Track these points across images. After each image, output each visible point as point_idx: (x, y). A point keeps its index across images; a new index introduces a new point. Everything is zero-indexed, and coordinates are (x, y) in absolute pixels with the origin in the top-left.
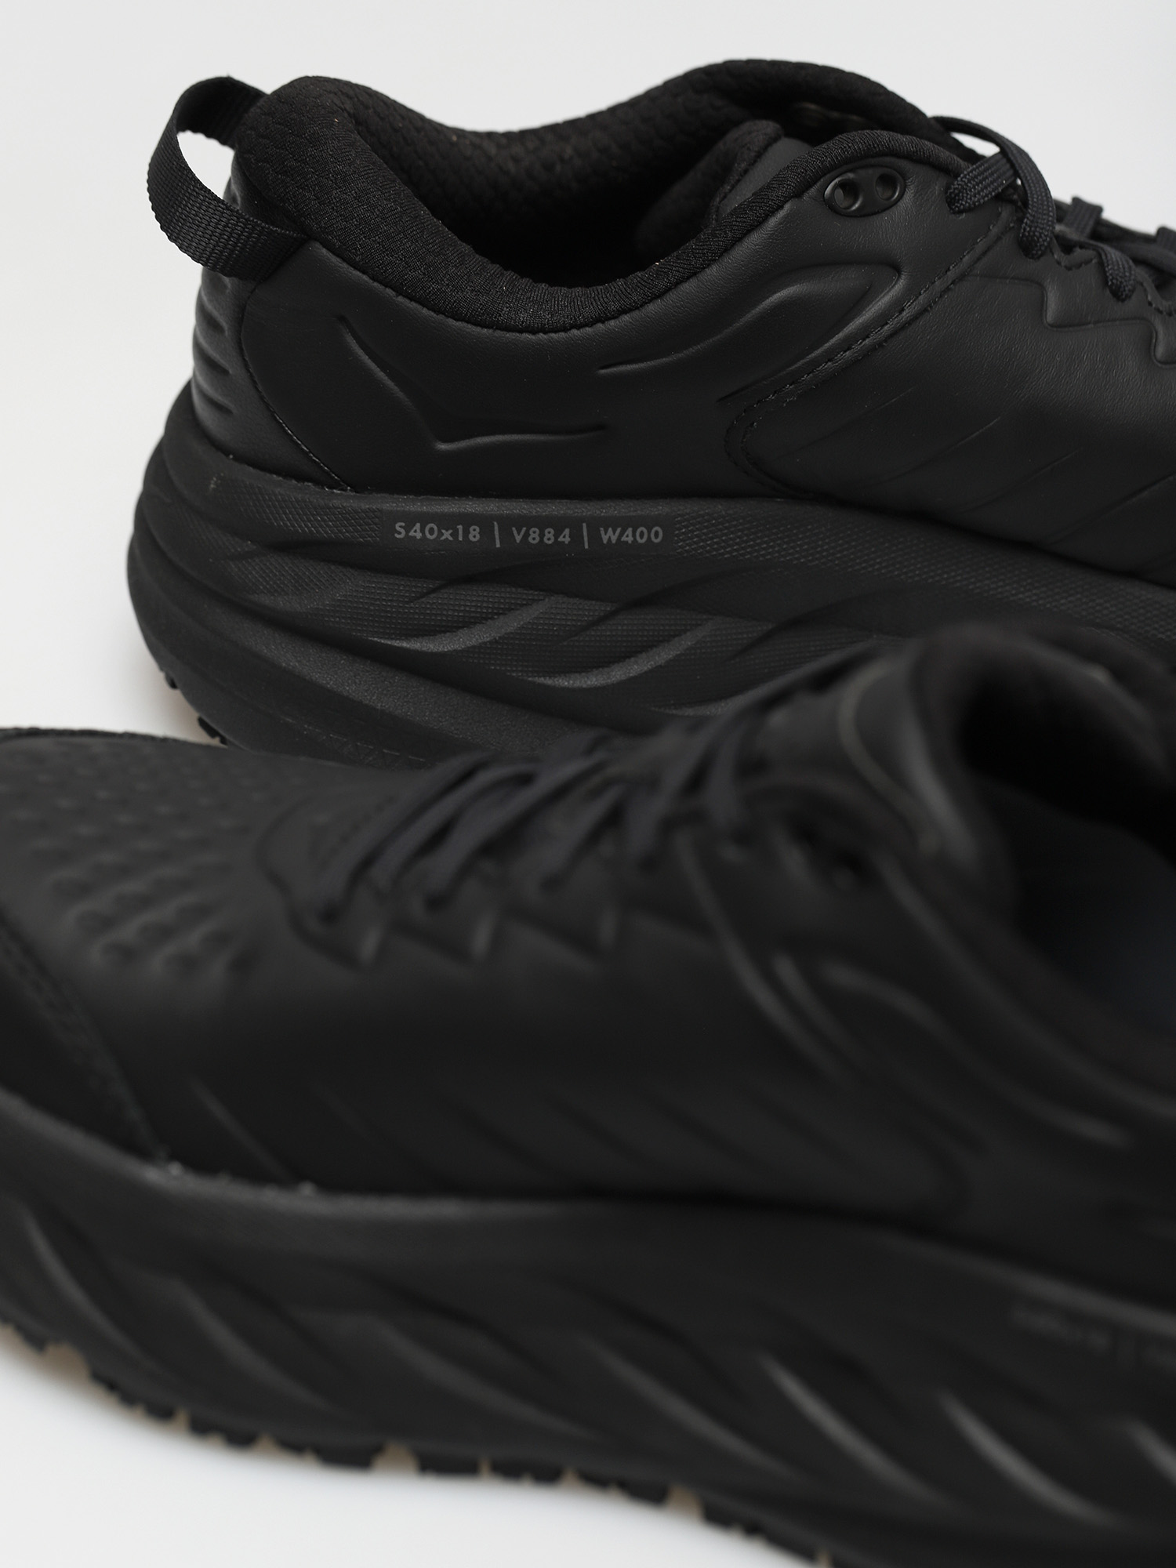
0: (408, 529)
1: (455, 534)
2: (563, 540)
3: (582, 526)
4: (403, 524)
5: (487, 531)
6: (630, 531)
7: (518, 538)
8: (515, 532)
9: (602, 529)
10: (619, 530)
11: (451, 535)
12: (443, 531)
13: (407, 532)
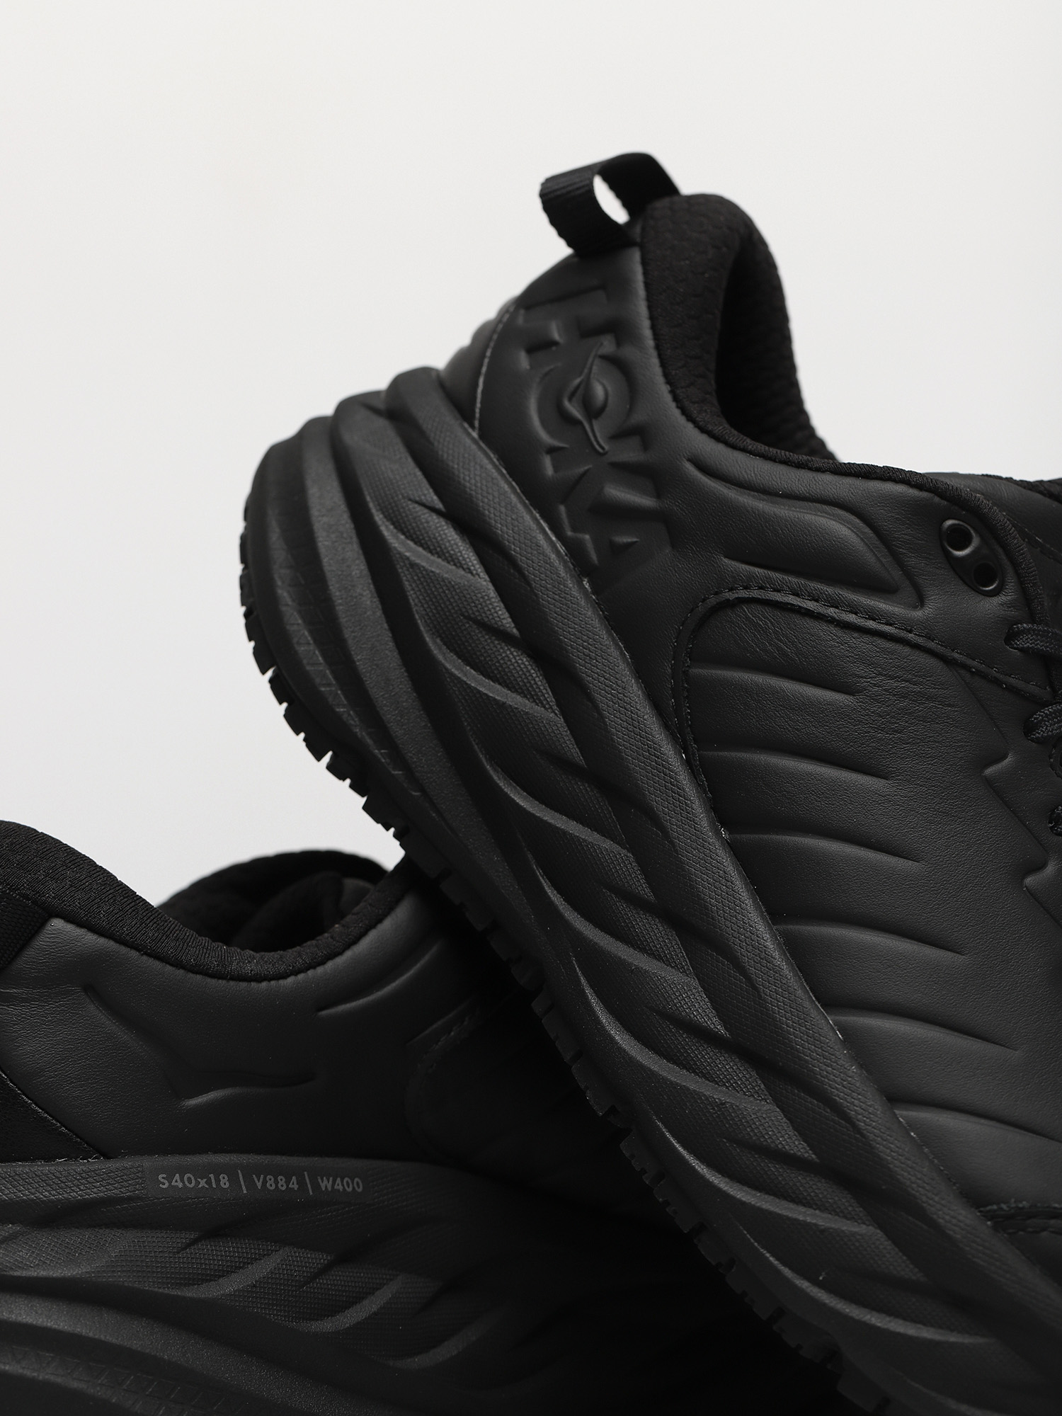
0: (170, 1179)
1: (208, 1182)
2: (293, 1186)
3: (304, 1175)
4: (164, 1176)
5: (233, 1179)
6: (338, 1180)
7: (259, 1185)
8: (256, 1180)
9: (319, 1177)
10: (331, 1179)
11: (206, 1182)
12: (199, 1180)
13: (170, 1182)
